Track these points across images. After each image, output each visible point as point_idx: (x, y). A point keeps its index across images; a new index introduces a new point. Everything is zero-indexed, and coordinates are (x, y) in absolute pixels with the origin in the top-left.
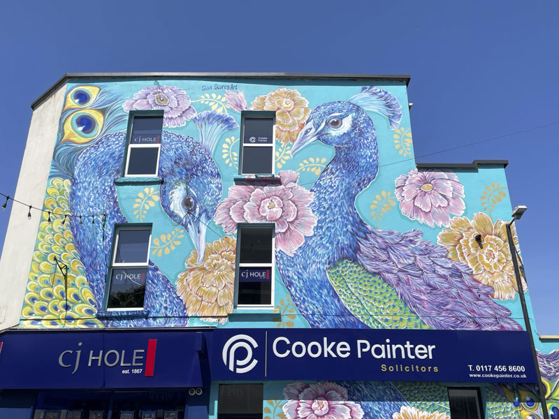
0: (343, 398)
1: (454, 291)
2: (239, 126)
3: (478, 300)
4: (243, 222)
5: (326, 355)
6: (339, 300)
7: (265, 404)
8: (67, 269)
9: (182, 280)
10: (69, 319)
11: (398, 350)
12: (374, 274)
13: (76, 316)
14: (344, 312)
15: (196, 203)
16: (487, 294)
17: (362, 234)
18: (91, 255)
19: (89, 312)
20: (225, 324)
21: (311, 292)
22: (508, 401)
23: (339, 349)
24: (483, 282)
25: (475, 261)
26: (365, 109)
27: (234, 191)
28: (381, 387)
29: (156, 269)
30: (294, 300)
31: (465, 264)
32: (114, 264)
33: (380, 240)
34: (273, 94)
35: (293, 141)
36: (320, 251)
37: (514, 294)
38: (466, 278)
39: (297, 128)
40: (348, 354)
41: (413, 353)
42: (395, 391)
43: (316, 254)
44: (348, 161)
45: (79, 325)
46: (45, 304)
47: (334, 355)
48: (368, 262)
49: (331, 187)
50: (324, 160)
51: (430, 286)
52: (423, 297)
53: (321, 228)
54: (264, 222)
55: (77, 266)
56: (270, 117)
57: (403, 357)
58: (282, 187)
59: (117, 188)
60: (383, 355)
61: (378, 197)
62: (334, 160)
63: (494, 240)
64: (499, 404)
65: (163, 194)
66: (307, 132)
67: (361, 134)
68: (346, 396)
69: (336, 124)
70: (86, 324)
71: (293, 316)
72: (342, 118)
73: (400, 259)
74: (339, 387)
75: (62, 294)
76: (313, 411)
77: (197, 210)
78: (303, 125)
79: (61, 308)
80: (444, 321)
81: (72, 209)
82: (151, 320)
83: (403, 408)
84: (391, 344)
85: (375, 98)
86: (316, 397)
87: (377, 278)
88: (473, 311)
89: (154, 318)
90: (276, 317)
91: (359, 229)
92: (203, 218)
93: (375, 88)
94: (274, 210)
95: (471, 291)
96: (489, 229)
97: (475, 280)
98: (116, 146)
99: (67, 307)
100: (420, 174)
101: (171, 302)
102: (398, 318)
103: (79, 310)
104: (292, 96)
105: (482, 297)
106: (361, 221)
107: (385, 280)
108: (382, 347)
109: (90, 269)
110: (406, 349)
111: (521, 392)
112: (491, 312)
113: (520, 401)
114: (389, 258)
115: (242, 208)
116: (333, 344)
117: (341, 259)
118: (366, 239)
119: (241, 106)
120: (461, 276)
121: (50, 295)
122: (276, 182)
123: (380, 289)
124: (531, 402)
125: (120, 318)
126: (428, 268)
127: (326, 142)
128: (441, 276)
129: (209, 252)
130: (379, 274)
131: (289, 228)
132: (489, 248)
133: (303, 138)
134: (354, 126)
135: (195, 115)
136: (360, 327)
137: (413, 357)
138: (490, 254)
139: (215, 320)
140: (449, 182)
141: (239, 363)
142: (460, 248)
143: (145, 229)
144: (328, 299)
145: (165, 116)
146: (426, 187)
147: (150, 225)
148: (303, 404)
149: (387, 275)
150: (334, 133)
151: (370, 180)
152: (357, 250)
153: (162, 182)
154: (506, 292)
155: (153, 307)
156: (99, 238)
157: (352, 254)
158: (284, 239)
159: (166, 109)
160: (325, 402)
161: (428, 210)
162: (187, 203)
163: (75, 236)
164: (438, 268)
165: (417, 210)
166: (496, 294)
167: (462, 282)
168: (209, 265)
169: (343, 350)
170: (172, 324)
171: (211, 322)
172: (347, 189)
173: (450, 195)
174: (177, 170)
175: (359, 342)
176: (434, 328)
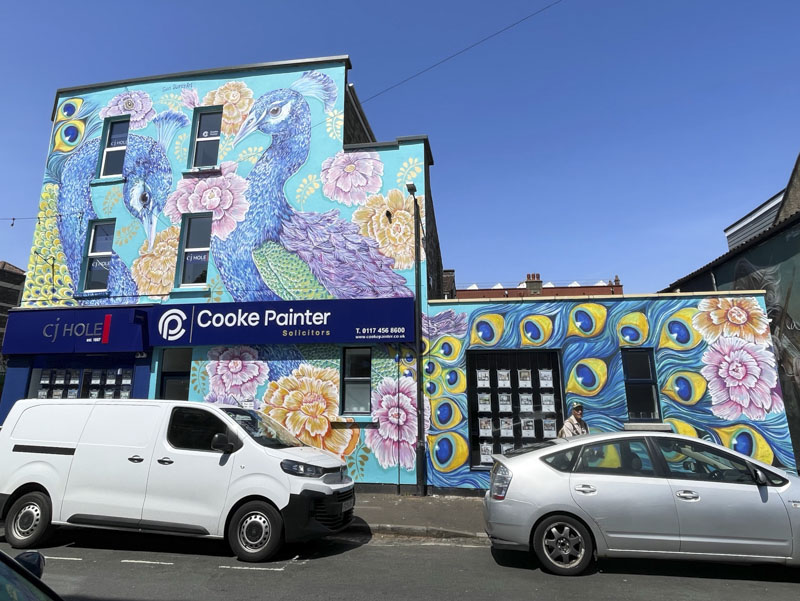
0: (254, 358)
1: (359, 265)
2: (190, 122)
3: (380, 271)
4: (187, 212)
5: (239, 324)
6: (260, 277)
7: (193, 363)
8: (54, 259)
9: (136, 266)
10: (55, 300)
11: (299, 318)
12: (293, 252)
13: (60, 298)
14: (263, 287)
15: (150, 197)
16: (387, 266)
17: (286, 217)
18: (71, 248)
19: (69, 293)
20: (167, 301)
21: (237, 270)
22: (390, 358)
23: (250, 319)
24: (386, 255)
25: (382, 235)
26: (304, 94)
27: (182, 183)
28: (285, 349)
29: (117, 257)
30: (223, 279)
31: (373, 238)
32: (90, 254)
33: (301, 222)
34: (222, 88)
35: (236, 132)
36: (249, 234)
37: (412, 264)
38: (372, 252)
39: (240, 120)
40: (257, 323)
41: (311, 320)
42: (296, 352)
43: (245, 238)
44: (282, 149)
45: (61, 305)
46: (39, 289)
47: (245, 324)
48: (289, 242)
49: (265, 174)
50: (261, 149)
51: (339, 260)
52: (332, 271)
53: (252, 213)
54: (204, 211)
55: (61, 257)
56: (217, 111)
57: (302, 323)
58: (222, 177)
59: (92, 189)
60: (286, 323)
61: (305, 181)
62: (271, 148)
63: (404, 215)
64: (383, 360)
65: (126, 191)
66: (249, 122)
67: (298, 119)
68: (257, 357)
69: (275, 112)
70: (67, 303)
71: (220, 293)
72: (282, 105)
73: (316, 239)
74: (252, 350)
75: (50, 280)
76: (229, 369)
77: (151, 204)
78: (246, 116)
79: (49, 292)
80: (346, 292)
81: (59, 209)
82: (112, 299)
83: (301, 365)
84: (293, 313)
85: (315, 81)
86: (233, 357)
87: (294, 256)
88: (373, 281)
89: (115, 297)
90: (207, 294)
91: (285, 213)
92: (155, 211)
93: (315, 71)
94: (213, 199)
95: (374, 263)
96: (400, 204)
97: (380, 253)
98: (93, 152)
99: (53, 291)
100: (346, 155)
101: (127, 284)
102: (307, 290)
103: (61, 293)
104: (238, 88)
105: (384, 268)
106: (287, 205)
107: (301, 258)
108: (286, 316)
109: (70, 260)
110: (305, 317)
111: (403, 350)
112: (390, 281)
113: (400, 357)
114: (307, 237)
115: (187, 200)
116: (246, 314)
117: (266, 241)
118: (290, 221)
119: (194, 104)
120: (367, 250)
121: (42, 281)
122: (218, 173)
123: (295, 265)
124: (410, 358)
125: (90, 298)
126: (340, 244)
127: (264, 130)
128: (350, 251)
129: (158, 240)
130: (296, 252)
131: (224, 216)
132: (397, 222)
133: (245, 129)
134: (292, 112)
135: (155, 116)
136: (275, 299)
137: (310, 323)
138: (398, 228)
139: (160, 298)
140: (371, 161)
141: (171, 332)
142: (371, 224)
143: (111, 223)
144: (251, 277)
145: (131, 120)
146: (349, 168)
147: (114, 219)
148: (222, 363)
149: (303, 253)
150: (273, 121)
151: (300, 164)
152: (280, 231)
153: (125, 181)
154: (405, 262)
155: (114, 288)
156: (77, 233)
157: (275, 236)
158: (219, 225)
159: (132, 113)
160: (239, 362)
161: (347, 191)
162: (144, 198)
163: (60, 232)
164: (348, 244)
165: (338, 190)
166: (396, 265)
167: (369, 255)
168: (157, 251)
169: (253, 319)
170: (127, 302)
171: (157, 300)
172: (279, 175)
173: (369, 174)
174: (137, 169)
175: (267, 312)
176: (337, 298)
